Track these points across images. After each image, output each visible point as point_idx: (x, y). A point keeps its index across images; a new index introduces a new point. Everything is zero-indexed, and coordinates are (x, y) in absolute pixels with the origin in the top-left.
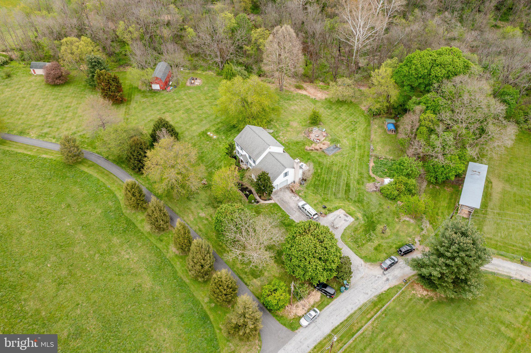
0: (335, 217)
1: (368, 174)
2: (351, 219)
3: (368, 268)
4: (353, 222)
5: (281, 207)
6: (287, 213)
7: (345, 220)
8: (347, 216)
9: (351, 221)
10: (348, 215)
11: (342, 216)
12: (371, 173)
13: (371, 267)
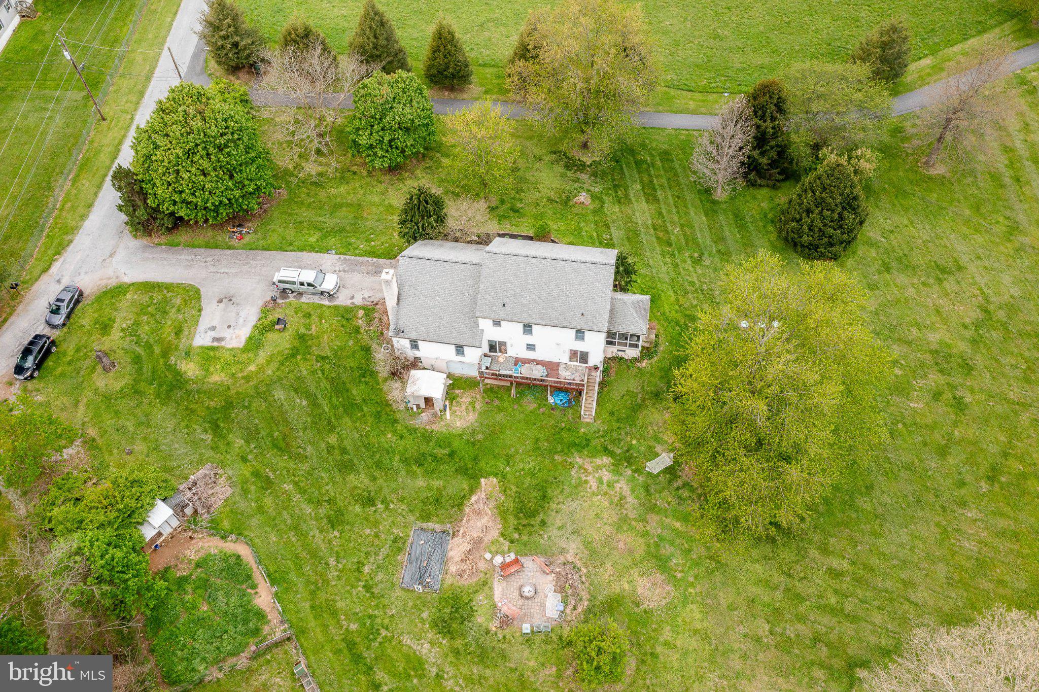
0: (241, 320)
1: (250, 544)
2: (202, 339)
3: (109, 278)
4: (193, 338)
5: (375, 260)
6: (347, 257)
7: (213, 328)
8: (215, 339)
9: (197, 336)
10: (215, 344)
11: (227, 334)
12: (243, 551)
13: (104, 282)
